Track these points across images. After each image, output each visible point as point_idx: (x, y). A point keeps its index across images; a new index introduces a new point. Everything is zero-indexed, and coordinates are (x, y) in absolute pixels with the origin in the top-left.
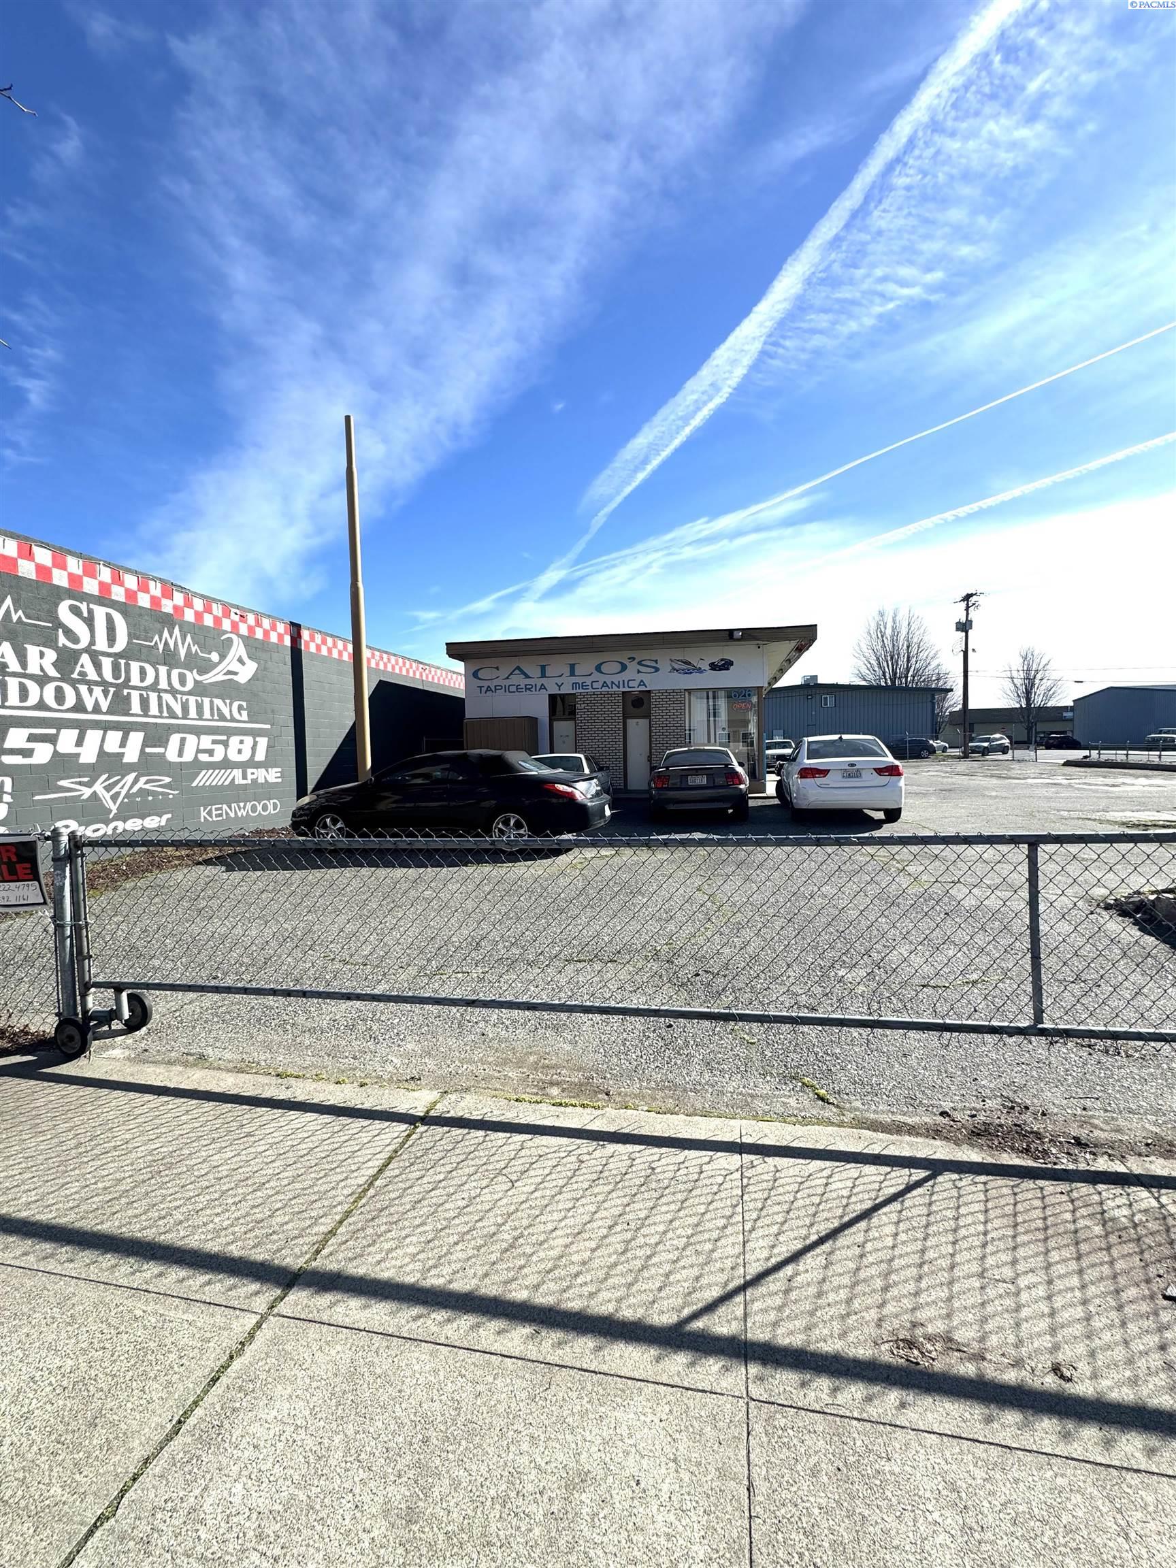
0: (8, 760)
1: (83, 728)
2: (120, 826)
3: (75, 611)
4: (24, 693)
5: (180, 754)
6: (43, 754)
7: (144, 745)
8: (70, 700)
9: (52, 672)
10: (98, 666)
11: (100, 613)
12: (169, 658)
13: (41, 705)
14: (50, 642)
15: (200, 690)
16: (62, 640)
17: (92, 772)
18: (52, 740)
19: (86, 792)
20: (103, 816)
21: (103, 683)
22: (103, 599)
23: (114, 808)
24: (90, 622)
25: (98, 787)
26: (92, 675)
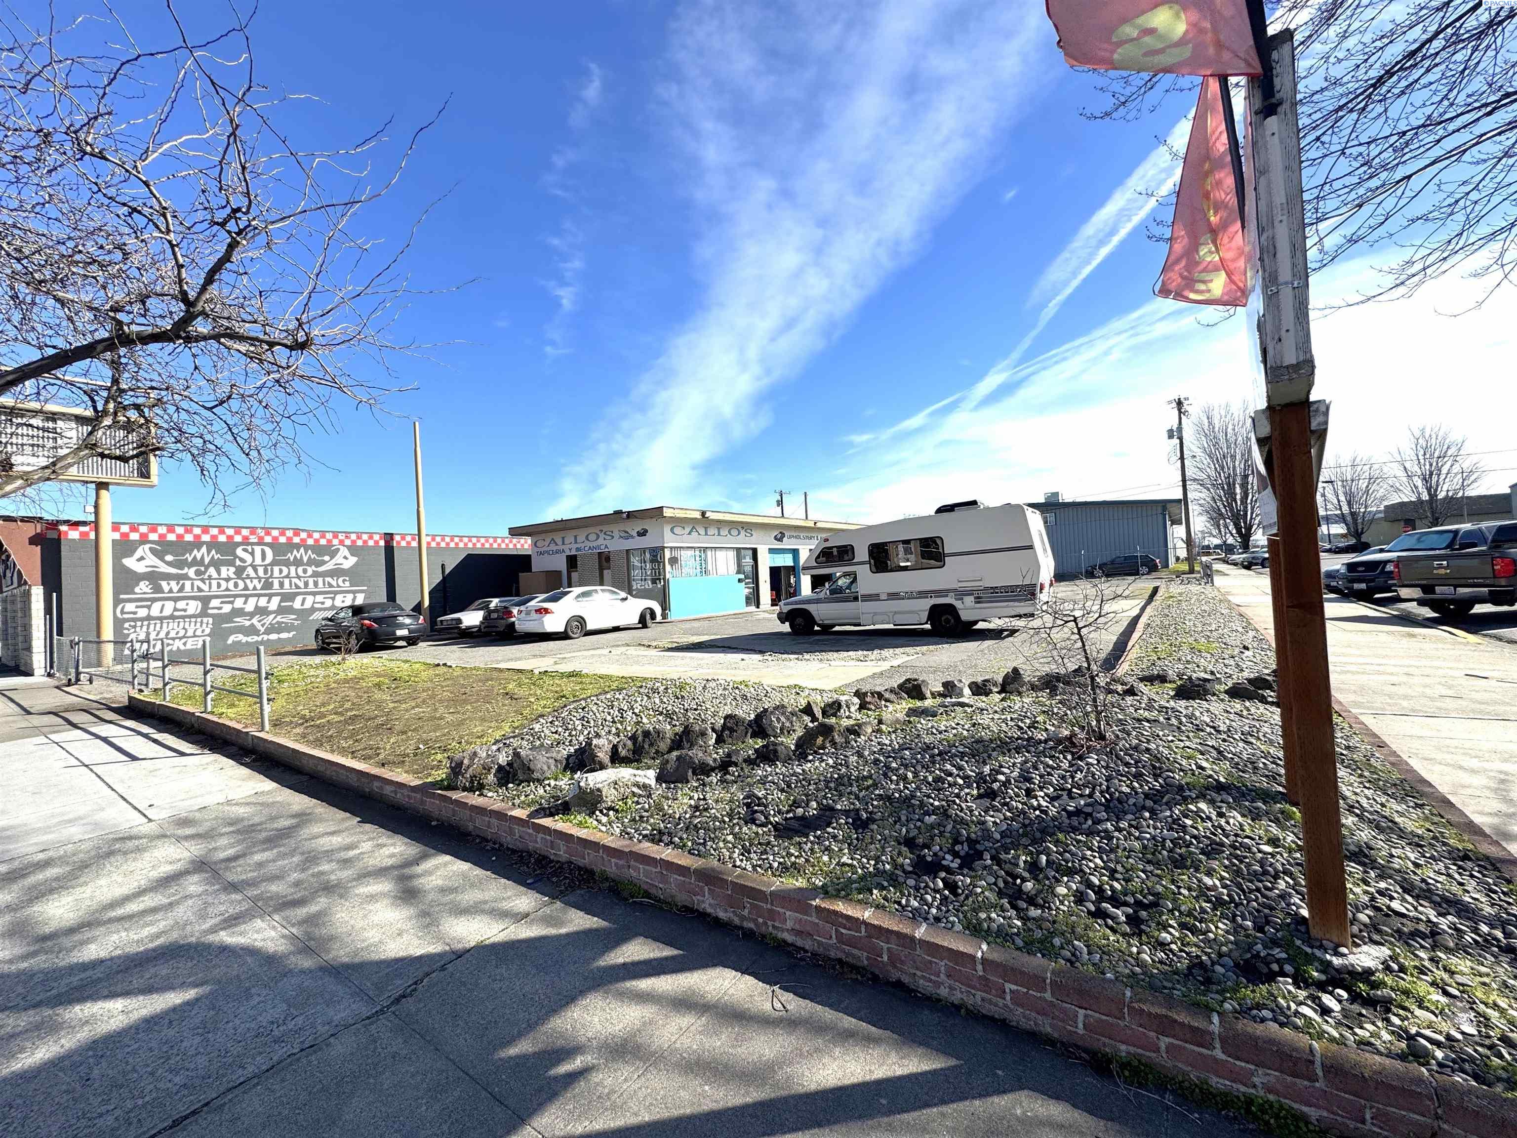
0: (210, 611)
1: (247, 597)
2: (266, 637)
3: (245, 550)
4: (219, 585)
5: (302, 604)
6: (227, 608)
7: (281, 601)
8: (241, 585)
9: (233, 576)
10: (256, 571)
11: (258, 550)
12: (298, 563)
13: (227, 589)
14: (231, 563)
15: (315, 574)
16: (238, 563)
17: (252, 615)
18: (232, 603)
19: (247, 623)
20: (256, 632)
21: (259, 578)
22: (261, 542)
23: (263, 630)
24: (252, 554)
25: (255, 621)
26: (253, 574)
